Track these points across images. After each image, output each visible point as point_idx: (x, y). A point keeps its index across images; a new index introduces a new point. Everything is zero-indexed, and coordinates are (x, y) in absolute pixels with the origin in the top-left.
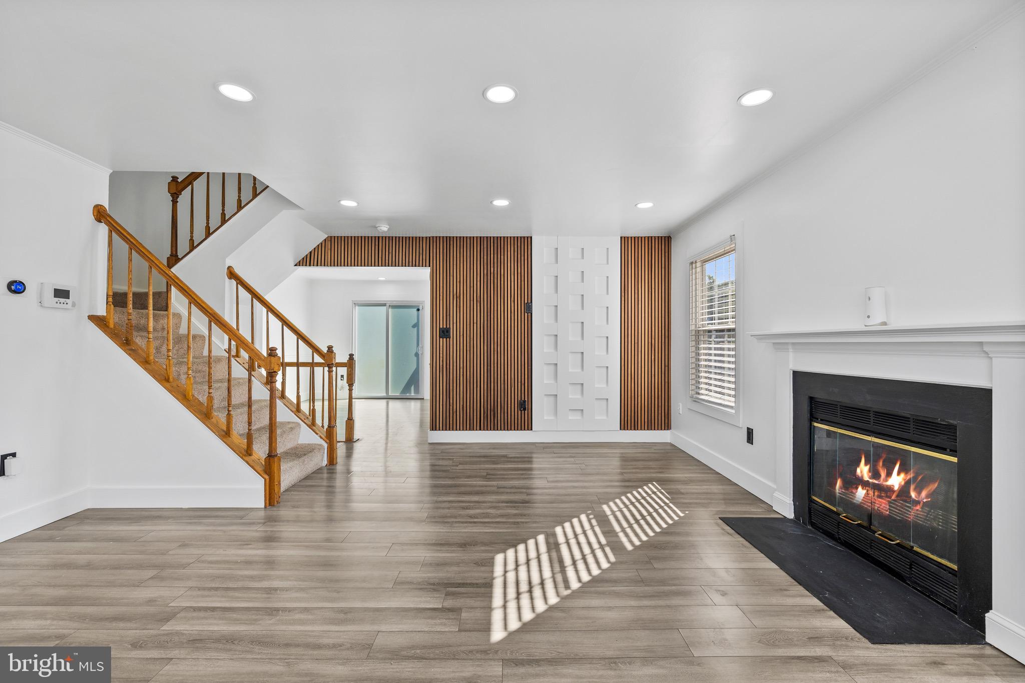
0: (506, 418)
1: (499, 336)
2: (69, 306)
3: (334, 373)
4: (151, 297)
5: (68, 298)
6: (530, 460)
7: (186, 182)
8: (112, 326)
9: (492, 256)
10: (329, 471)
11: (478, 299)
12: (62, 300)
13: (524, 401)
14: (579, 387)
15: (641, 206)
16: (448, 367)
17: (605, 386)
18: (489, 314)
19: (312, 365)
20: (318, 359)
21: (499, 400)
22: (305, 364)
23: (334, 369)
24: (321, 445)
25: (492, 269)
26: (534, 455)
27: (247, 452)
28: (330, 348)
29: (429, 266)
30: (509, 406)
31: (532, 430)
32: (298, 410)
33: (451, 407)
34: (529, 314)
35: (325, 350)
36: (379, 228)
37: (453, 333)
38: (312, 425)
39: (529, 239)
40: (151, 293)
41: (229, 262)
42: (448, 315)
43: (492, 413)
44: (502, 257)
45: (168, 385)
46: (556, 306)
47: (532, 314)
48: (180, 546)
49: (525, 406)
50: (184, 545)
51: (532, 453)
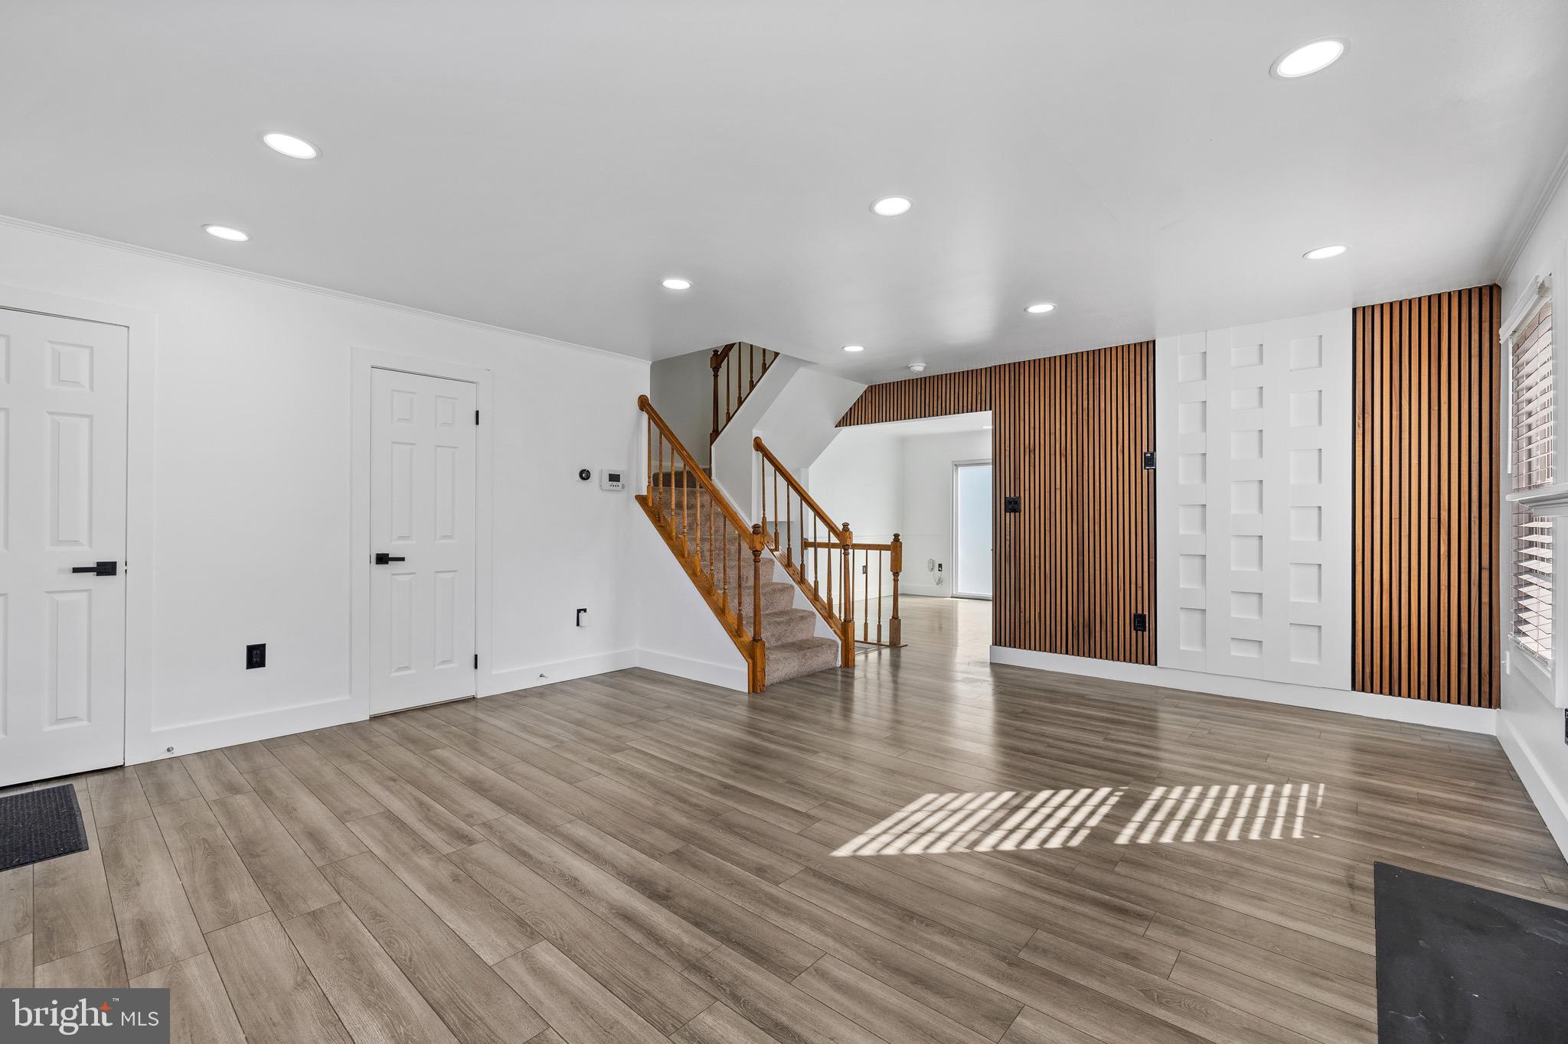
0: (1109, 639)
1: (1097, 507)
2: (620, 486)
3: (850, 557)
4: (673, 477)
5: (619, 481)
6: (1153, 713)
7: (723, 355)
8: (650, 504)
9: (1085, 382)
10: (843, 674)
11: (1063, 452)
12: (615, 483)
13: (1143, 616)
14: (1255, 599)
15: (1317, 255)
16: (1017, 554)
17: (1315, 601)
18: (1080, 474)
19: (829, 546)
20: (834, 540)
21: (1098, 610)
22: (822, 545)
23: (851, 551)
24: (834, 641)
25: (1085, 403)
26: (1160, 708)
27: (737, 632)
28: (845, 525)
29: (990, 409)
30: (1115, 620)
31: (1156, 664)
32: (815, 597)
33: (1022, 614)
34: (1152, 471)
35: (841, 528)
36: (912, 369)
37: (1024, 505)
38: (829, 616)
39: (1151, 346)
40: (673, 473)
41: (756, 433)
42: (1017, 477)
43: (1087, 630)
44: (1102, 381)
45: (682, 560)
46: (1204, 455)
47: (1155, 470)
48: (666, 707)
49: (1143, 622)
50: (669, 707)
51: (1156, 703)
